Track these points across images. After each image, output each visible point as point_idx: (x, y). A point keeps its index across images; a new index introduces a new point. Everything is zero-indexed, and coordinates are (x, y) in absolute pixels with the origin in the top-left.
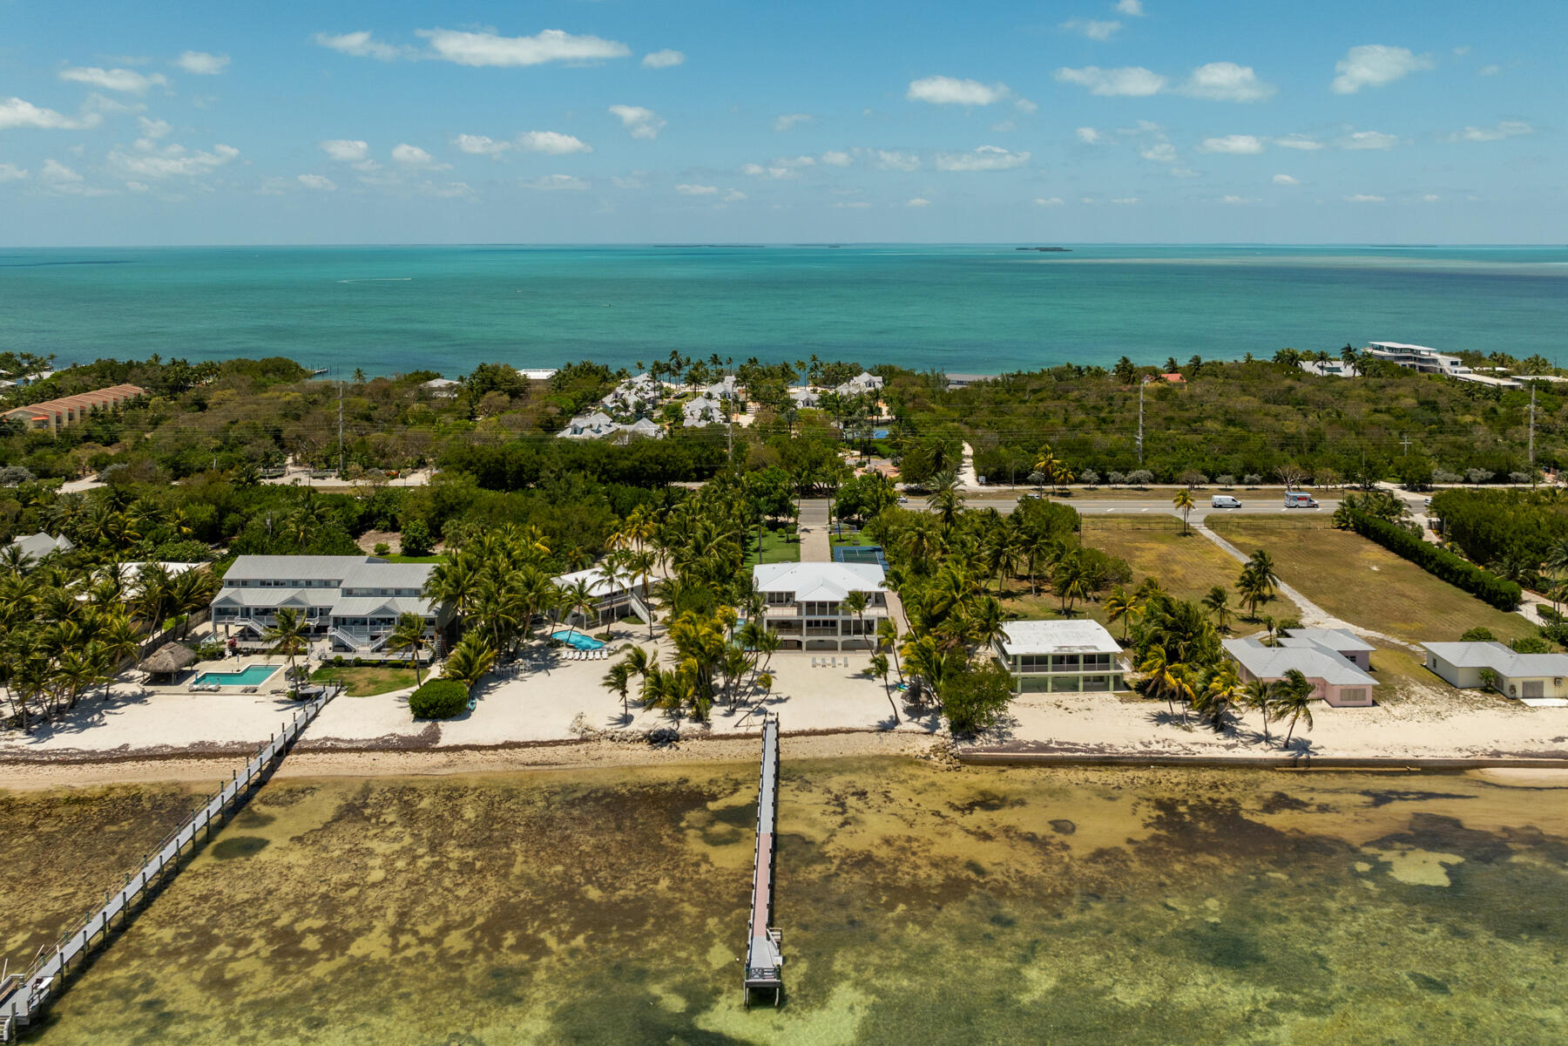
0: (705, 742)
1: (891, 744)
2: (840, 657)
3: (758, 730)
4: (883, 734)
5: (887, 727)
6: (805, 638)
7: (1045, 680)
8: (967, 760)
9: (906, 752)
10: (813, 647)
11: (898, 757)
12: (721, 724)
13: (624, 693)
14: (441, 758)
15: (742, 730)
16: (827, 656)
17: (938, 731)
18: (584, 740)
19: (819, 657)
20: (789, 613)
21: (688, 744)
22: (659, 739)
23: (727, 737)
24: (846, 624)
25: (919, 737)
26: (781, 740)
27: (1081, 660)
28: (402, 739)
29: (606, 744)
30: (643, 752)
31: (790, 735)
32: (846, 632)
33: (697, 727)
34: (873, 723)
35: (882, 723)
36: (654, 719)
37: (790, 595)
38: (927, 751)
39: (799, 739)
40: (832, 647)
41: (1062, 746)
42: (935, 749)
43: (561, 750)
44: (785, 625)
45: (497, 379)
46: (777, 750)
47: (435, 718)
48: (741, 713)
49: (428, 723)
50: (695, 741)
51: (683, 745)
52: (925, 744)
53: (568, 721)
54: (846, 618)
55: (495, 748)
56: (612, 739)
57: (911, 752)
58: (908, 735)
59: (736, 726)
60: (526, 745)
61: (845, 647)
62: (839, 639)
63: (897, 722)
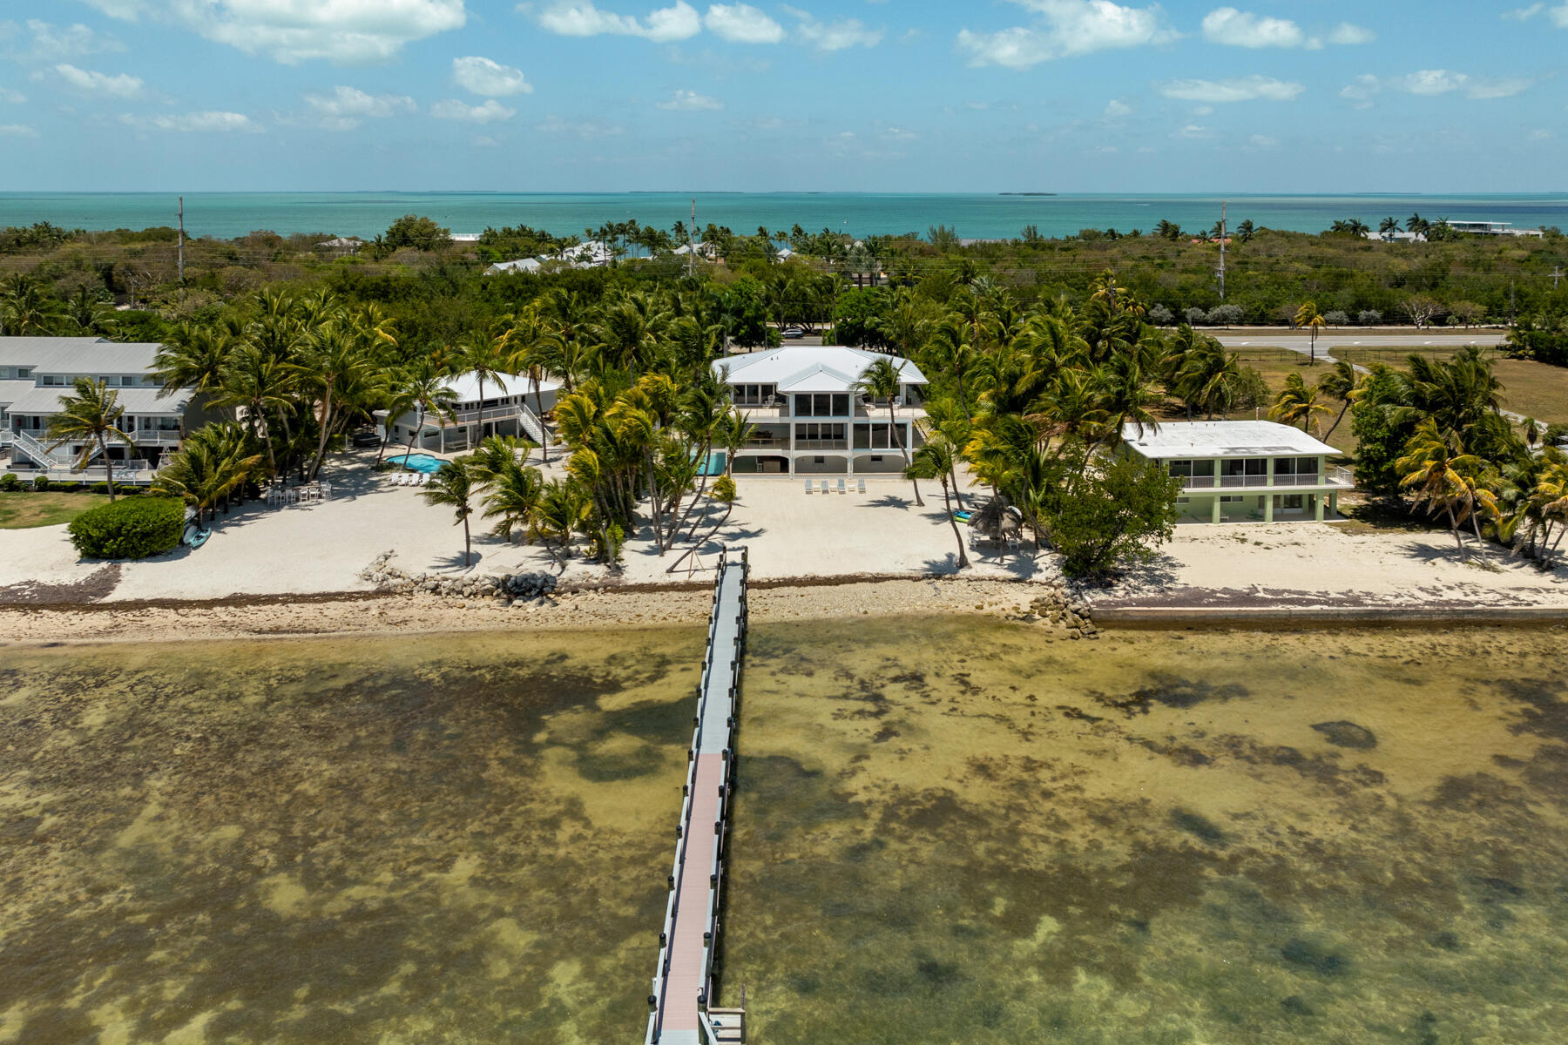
0: (609, 597)
1: (956, 597)
2: (851, 481)
3: (710, 576)
4: (939, 583)
5: (939, 572)
6: (793, 454)
7: (1209, 501)
8: (1101, 621)
9: (987, 610)
10: (804, 467)
11: (970, 616)
12: (638, 563)
13: (464, 512)
14: (101, 620)
15: (680, 578)
16: (832, 481)
17: (1036, 577)
18: (388, 593)
19: (817, 481)
20: (766, 415)
21: (578, 599)
22: (516, 589)
23: (652, 588)
24: (861, 429)
25: (1006, 587)
26: (752, 593)
27: (1270, 466)
28: (43, 589)
29: (423, 598)
30: (490, 612)
31: (770, 585)
32: (860, 442)
33: (599, 571)
34: (918, 565)
35: (933, 565)
36: (525, 560)
37: (768, 389)
38: (1026, 608)
39: (785, 590)
40: (839, 467)
41: (1278, 596)
42: (1041, 606)
43: (335, 609)
44: (764, 435)
45: (411, 233)
46: (743, 617)
47: (117, 556)
48: (679, 549)
49: (104, 565)
50: (591, 594)
51: (566, 603)
52: (1021, 598)
53: (364, 562)
54: (861, 420)
55: (209, 604)
56: (435, 590)
57: (995, 609)
58: (986, 586)
59: (670, 571)
60: (271, 600)
61: (860, 467)
62: (849, 453)
63: (963, 563)
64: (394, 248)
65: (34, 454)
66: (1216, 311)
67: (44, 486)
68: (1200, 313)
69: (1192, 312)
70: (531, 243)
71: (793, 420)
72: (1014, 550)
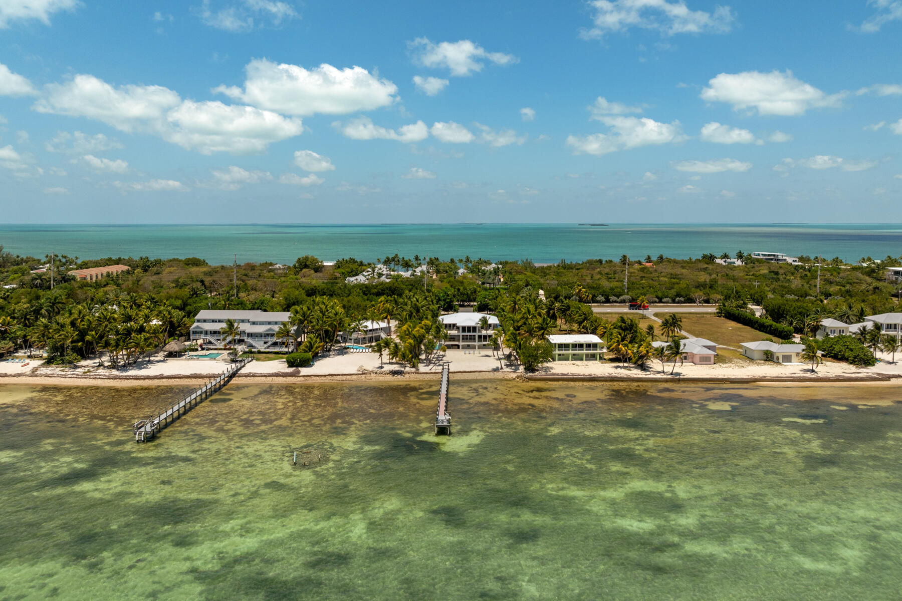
0: (417, 374)
1: (499, 375)
2: (477, 351)
3: (440, 371)
4: (495, 372)
5: (496, 370)
6: (461, 344)
7: (568, 355)
8: (530, 379)
9: (505, 378)
10: (464, 347)
11: (501, 379)
12: (422, 368)
13: (381, 355)
14: (302, 379)
15: (433, 371)
16: (472, 351)
17: (518, 371)
18: (365, 374)
19: (467, 351)
20: (454, 332)
21: (409, 375)
22: (394, 373)
23: (427, 373)
24: (480, 337)
25: (510, 373)
26: (450, 374)
27: (585, 346)
28: (283, 373)
29: (373, 375)
30: (389, 378)
31: (454, 373)
32: (480, 340)
33: (413, 370)
34: (490, 369)
35: (494, 369)
36: (396, 367)
37: (454, 325)
38: (514, 377)
39: (458, 374)
40: (474, 347)
41: (573, 374)
42: (518, 377)
43: (353, 376)
44: (453, 338)
45: (308, 263)
46: (448, 378)
47: (297, 366)
48: (432, 365)
49: (294, 368)
50: (412, 374)
51: (407, 376)
52: (514, 375)
53: (356, 368)
54: (480, 334)
55: (325, 376)
56: (376, 373)
57: (507, 377)
58: (506, 373)
59: (430, 370)
60: (338, 375)
61: (480, 347)
62: (477, 343)
63: (502, 368)
64: (301, 269)
65: (254, 344)
66: (621, 298)
67: (259, 352)
68: (615, 298)
69: (612, 298)
70: (355, 266)
71: (461, 334)
72: (515, 365)
